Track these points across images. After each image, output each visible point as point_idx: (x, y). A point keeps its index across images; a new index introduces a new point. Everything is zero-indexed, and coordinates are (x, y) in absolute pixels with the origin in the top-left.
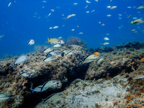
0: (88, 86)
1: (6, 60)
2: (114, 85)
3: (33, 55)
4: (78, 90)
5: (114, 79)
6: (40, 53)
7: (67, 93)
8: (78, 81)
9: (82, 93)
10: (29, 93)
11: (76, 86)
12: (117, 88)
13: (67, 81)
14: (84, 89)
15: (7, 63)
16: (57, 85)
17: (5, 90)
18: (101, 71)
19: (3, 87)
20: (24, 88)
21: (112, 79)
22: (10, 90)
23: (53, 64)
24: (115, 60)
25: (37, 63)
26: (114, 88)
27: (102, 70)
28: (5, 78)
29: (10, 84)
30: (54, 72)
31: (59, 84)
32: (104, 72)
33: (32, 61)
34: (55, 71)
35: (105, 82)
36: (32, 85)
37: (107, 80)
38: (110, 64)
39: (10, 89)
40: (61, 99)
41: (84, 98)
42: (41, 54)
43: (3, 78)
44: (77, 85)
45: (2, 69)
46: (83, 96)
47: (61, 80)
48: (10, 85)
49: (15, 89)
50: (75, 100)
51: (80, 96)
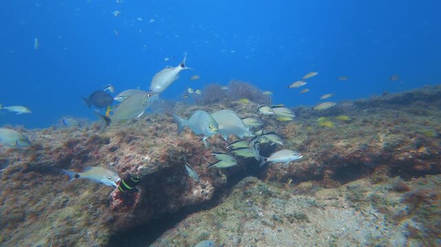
0: (275, 197)
1: (63, 132)
2: (353, 207)
3: (148, 120)
4: (250, 206)
5: (348, 187)
6: (166, 116)
7: (223, 214)
8: (251, 183)
9: (260, 214)
10: (127, 218)
11: (245, 194)
12: (363, 218)
13: (224, 181)
14: (264, 204)
15: (66, 140)
16: (203, 192)
17: (51, 215)
18: (306, 163)
19: (43, 210)
20: (116, 203)
21: (344, 188)
22: (66, 215)
23: (195, 141)
24: (349, 137)
25: (159, 140)
26: (354, 214)
27: (310, 159)
28: (54, 181)
29: (71, 196)
30: (196, 160)
31: (207, 188)
32: (315, 165)
33: (145, 135)
34: (199, 157)
35: (321, 192)
36: (139, 194)
37: (325, 188)
38: (332, 147)
39: (69, 211)
40: (209, 229)
41: (267, 230)
42: (168, 118)
43: (47, 180)
44: (248, 191)
45: (47, 156)
46: (265, 223)
47: (212, 178)
48: (72, 199)
49: (87, 208)
50: (245, 234)
51: (256, 223)
